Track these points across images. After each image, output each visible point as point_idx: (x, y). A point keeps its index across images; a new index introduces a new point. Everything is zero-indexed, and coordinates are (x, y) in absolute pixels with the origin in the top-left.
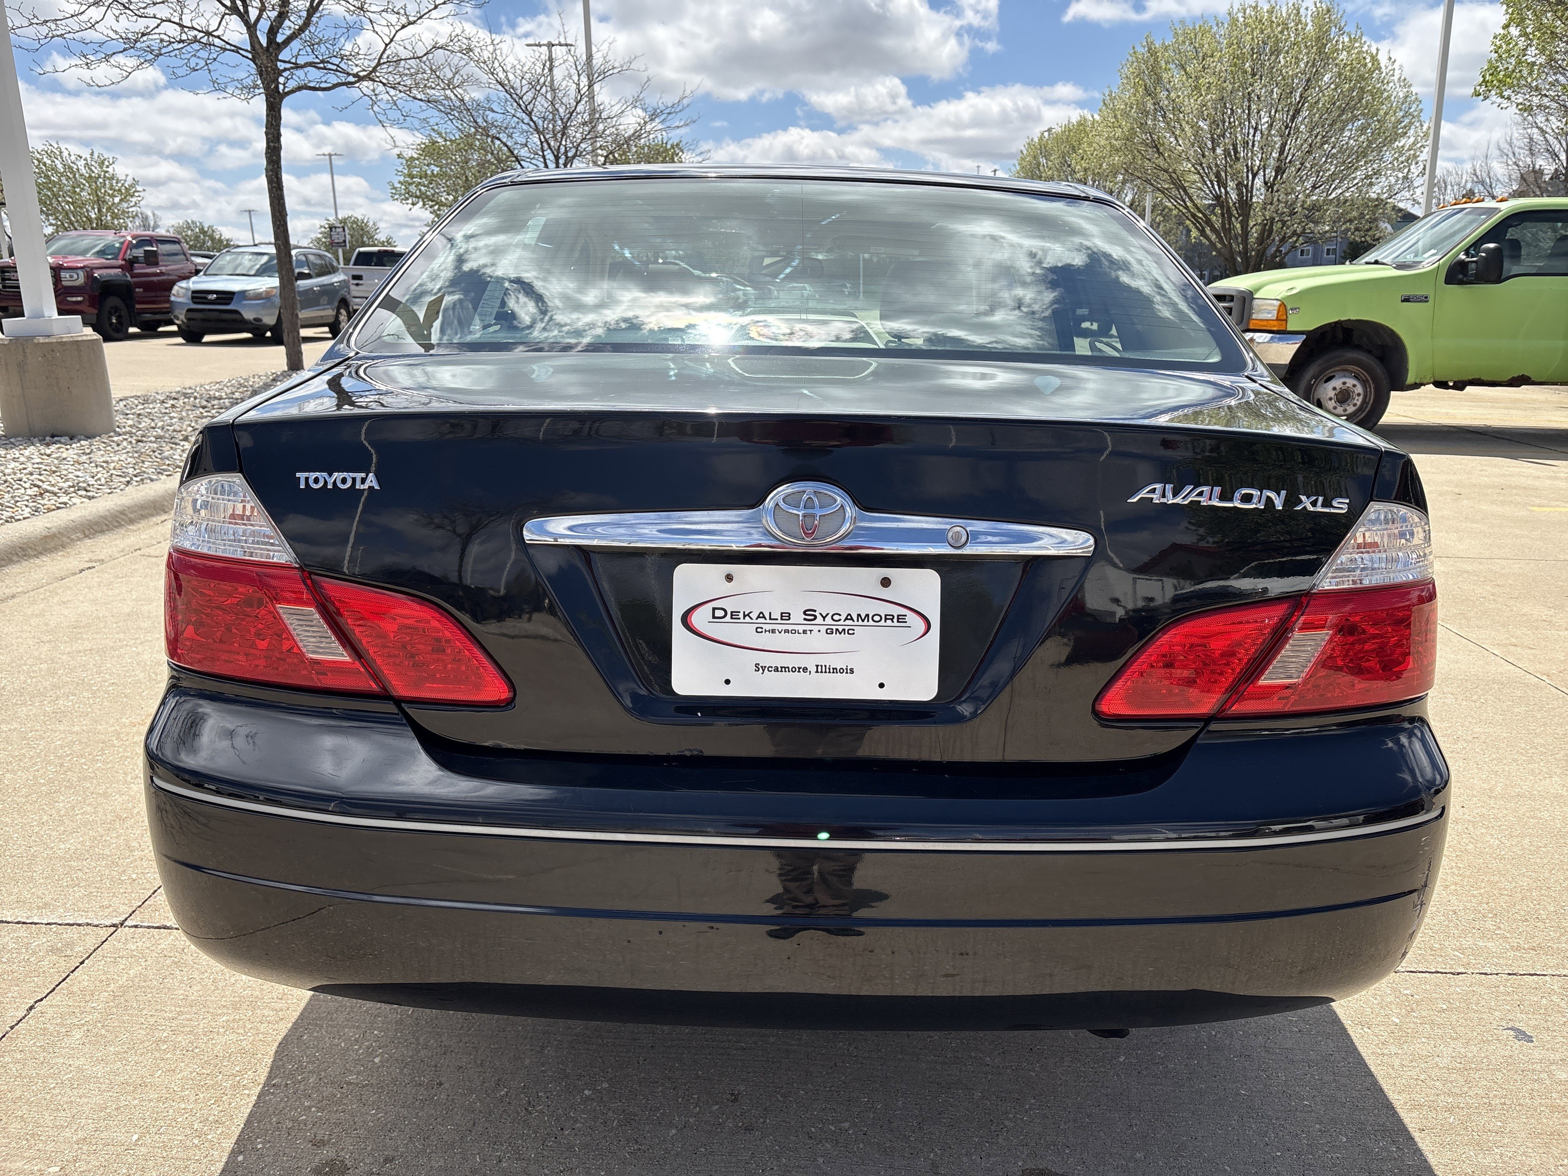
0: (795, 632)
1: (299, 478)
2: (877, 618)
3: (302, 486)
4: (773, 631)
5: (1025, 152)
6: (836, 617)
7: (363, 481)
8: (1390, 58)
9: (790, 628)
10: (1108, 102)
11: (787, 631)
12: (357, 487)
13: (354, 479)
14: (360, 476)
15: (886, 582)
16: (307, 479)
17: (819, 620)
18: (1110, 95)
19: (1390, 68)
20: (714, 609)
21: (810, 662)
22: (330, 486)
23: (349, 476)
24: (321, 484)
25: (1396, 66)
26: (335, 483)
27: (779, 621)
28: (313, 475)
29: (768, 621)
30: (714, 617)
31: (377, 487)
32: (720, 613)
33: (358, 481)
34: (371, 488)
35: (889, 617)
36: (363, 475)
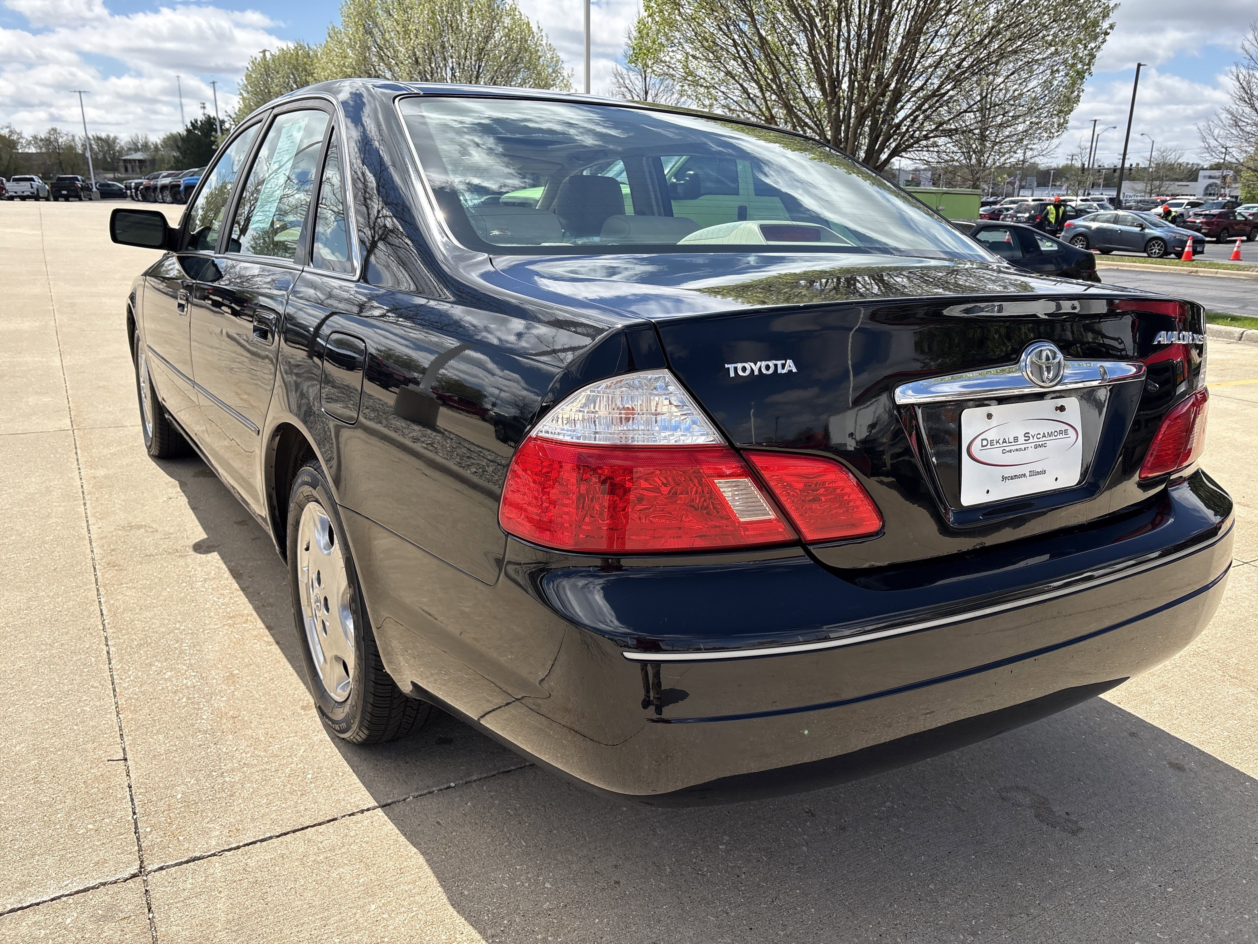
0: (1021, 450)
1: (729, 368)
2: (1056, 434)
3: (732, 374)
4: (1010, 451)
5: (250, 69)
6: (1039, 436)
7: (783, 366)
8: (539, 27)
9: (1018, 447)
10: (332, 35)
11: (1017, 450)
12: (779, 372)
13: (776, 366)
14: (779, 363)
15: (1062, 409)
16: (736, 369)
17: (1031, 440)
18: (333, 29)
19: (539, 34)
20: (982, 440)
21: (1025, 470)
22: (756, 373)
23: (771, 364)
24: (748, 372)
25: (543, 34)
26: (760, 369)
27: (1013, 444)
28: (739, 366)
29: (1008, 444)
30: (982, 446)
31: (794, 370)
32: (985, 443)
33: (779, 367)
34: (790, 371)
35: (1061, 432)
36: (783, 362)
